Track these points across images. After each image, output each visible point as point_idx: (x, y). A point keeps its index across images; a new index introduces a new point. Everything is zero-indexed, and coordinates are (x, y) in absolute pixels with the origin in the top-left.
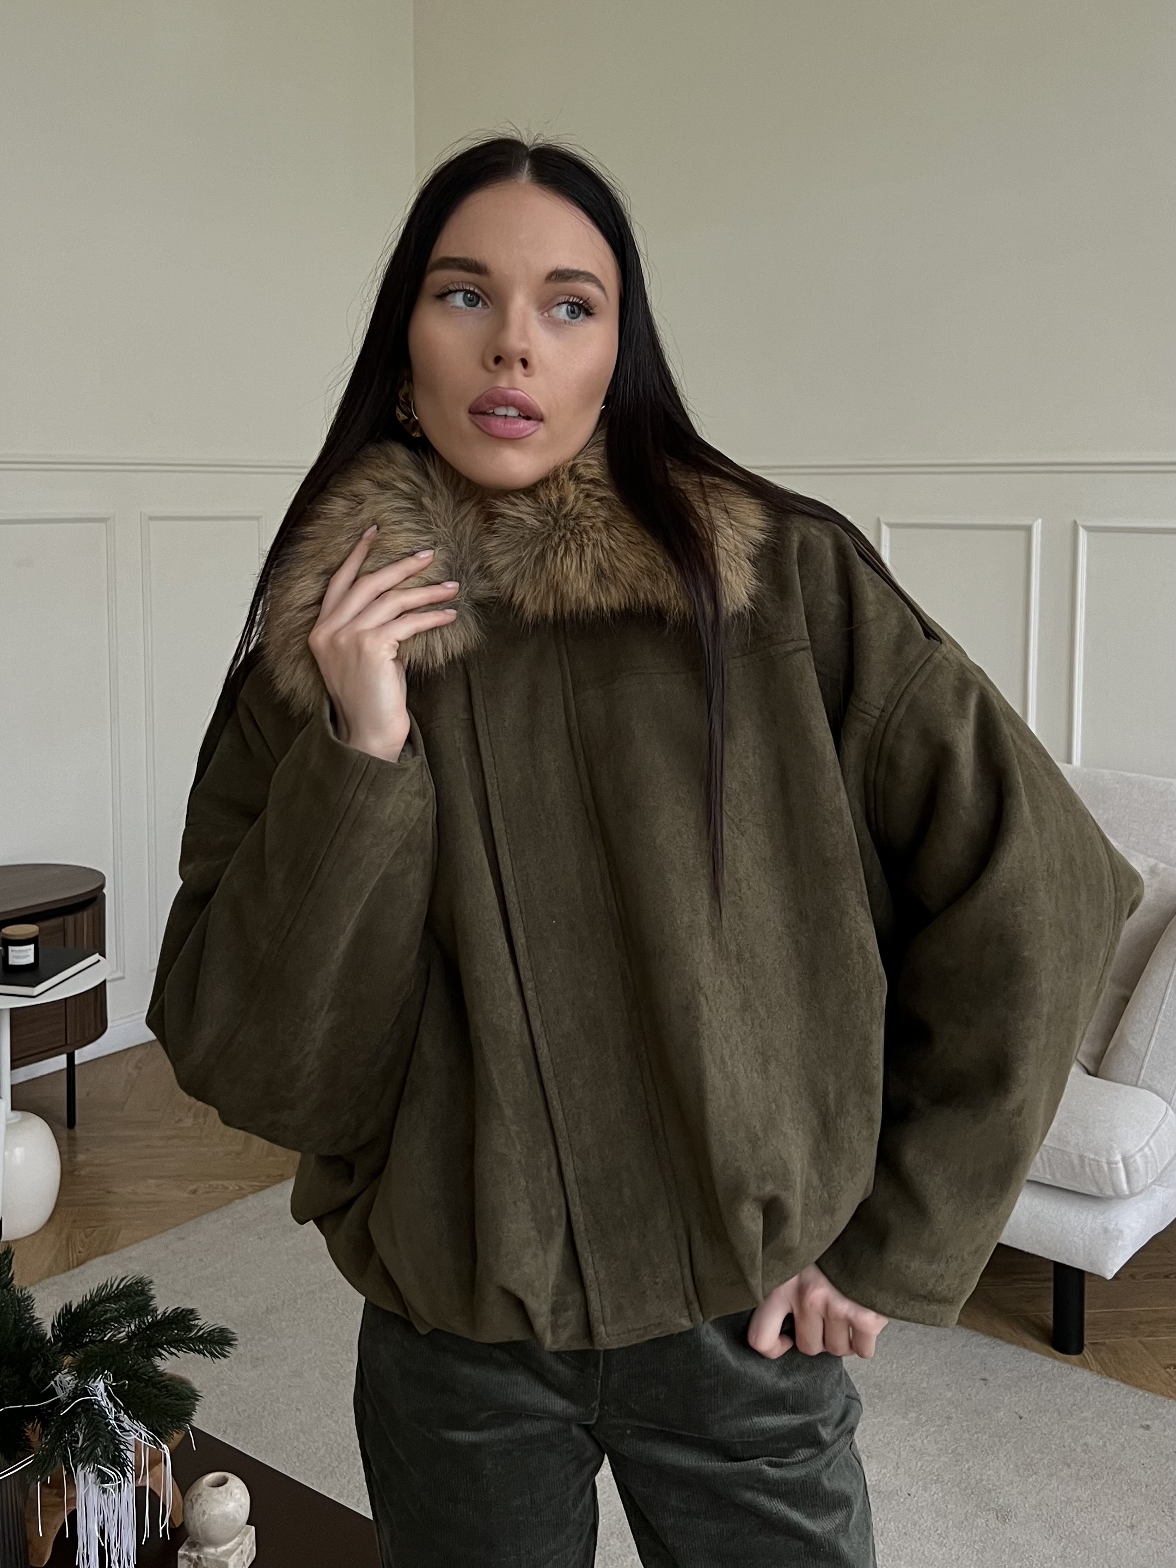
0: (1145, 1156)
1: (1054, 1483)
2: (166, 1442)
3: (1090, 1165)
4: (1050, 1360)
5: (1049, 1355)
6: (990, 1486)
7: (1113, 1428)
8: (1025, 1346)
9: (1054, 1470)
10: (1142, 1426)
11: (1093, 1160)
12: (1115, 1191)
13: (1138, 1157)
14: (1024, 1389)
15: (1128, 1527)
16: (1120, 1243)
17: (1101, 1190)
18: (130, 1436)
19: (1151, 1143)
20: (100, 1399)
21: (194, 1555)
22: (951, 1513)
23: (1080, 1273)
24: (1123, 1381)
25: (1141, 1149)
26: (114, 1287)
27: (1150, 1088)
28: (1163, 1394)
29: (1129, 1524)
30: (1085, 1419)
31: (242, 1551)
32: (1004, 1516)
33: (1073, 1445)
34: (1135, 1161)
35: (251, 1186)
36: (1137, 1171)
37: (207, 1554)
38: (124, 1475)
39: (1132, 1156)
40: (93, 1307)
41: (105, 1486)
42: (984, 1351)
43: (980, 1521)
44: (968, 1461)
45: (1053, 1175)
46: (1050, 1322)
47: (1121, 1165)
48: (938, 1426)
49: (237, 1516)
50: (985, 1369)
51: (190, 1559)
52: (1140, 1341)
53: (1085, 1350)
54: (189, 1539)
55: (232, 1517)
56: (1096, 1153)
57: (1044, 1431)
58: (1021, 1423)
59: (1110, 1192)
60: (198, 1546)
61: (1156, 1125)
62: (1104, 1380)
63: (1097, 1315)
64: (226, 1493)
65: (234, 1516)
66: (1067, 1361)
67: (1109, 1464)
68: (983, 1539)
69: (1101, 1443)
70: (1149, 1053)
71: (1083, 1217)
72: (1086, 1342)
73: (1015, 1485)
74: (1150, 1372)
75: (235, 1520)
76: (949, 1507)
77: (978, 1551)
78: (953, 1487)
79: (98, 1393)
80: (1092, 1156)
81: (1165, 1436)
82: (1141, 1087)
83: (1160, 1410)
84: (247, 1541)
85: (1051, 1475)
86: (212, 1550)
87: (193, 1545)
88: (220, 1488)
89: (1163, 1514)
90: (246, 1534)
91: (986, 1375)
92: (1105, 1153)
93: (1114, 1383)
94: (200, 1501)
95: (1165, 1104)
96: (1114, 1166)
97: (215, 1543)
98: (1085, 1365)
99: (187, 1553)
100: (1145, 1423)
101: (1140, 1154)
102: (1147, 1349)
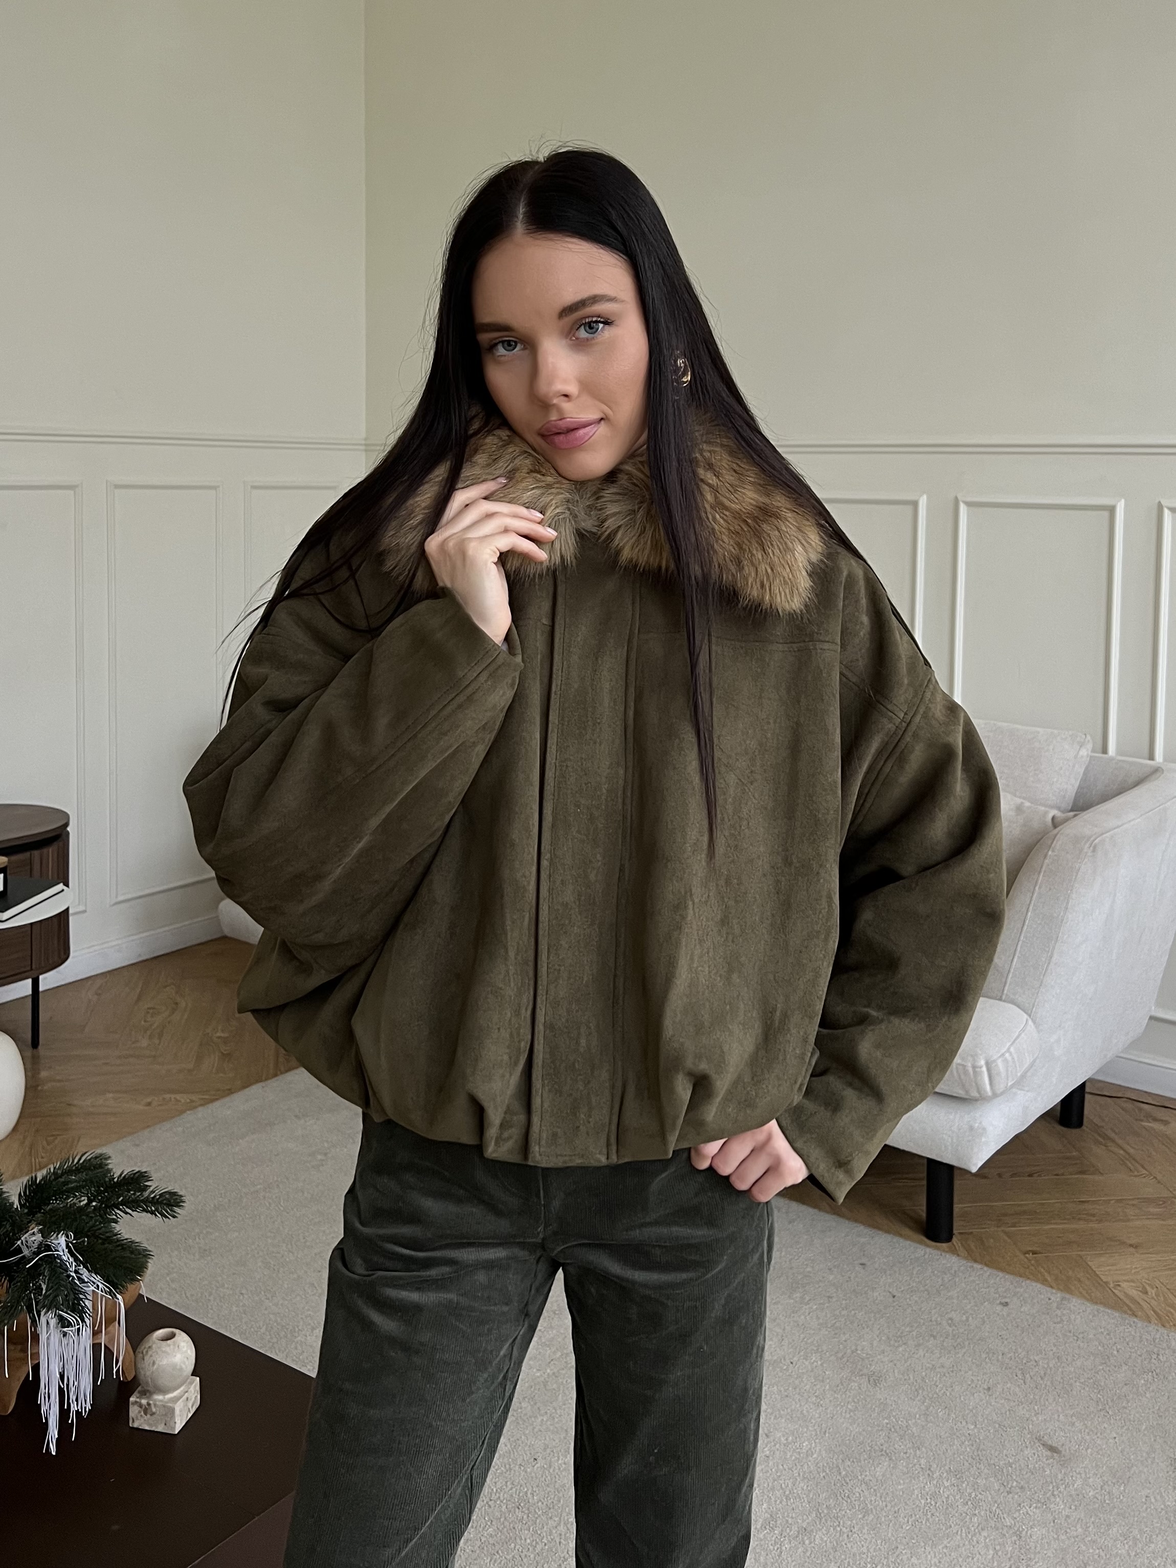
0: (1006, 1061)
1: (921, 1353)
2: (121, 1293)
4: (922, 1247)
5: (920, 1243)
6: (864, 1355)
7: (976, 1305)
8: (901, 1235)
9: (921, 1341)
10: (1001, 1303)
12: (979, 1092)
13: (1000, 1063)
14: (898, 1272)
15: (984, 1389)
16: (983, 1139)
17: (967, 1092)
18: (89, 1287)
19: (1012, 1049)
20: (61, 1253)
21: (144, 1402)
22: (828, 1378)
23: (950, 1168)
24: (987, 1265)
25: (1003, 1055)
26: (76, 1161)
27: (1012, 1002)
28: (1021, 1276)
29: (986, 1387)
30: (951, 1298)
31: (187, 1399)
32: (875, 1380)
33: (939, 1319)
34: (997, 1065)
35: (202, 1099)
36: (999, 1074)
37: (155, 1400)
38: (83, 1321)
39: (994, 1061)
40: (56, 1179)
41: (65, 1329)
42: (863, 1240)
43: (854, 1385)
44: (844, 1333)
46: (924, 1215)
47: (984, 1069)
48: (820, 1304)
49: (184, 1366)
50: (864, 1255)
51: (141, 1406)
52: (1005, 1233)
53: (954, 1239)
54: (139, 1388)
55: (178, 1367)
56: (962, 1060)
57: (914, 1308)
58: (894, 1302)
59: (974, 1094)
60: (148, 1394)
61: (1017, 1034)
62: (969, 1264)
63: (966, 1209)
64: (174, 1345)
65: (181, 1366)
66: (938, 1248)
67: (970, 1336)
68: (856, 1400)
69: (964, 1318)
70: (1012, 971)
71: (951, 1117)
72: (955, 1232)
73: (886, 1354)
74: (1010, 1257)
75: (181, 1369)
76: (827, 1373)
77: (851, 1411)
78: (831, 1356)
79: (60, 1249)
81: (1021, 1312)
82: (1004, 1001)
83: (1018, 1290)
84: (192, 1389)
85: (918, 1345)
86: (160, 1397)
87: (145, 1393)
88: (169, 1342)
89: (1016, 1378)
90: (191, 1383)
91: (864, 1261)
92: (970, 1058)
93: (979, 1266)
94: (150, 1353)
95: (1026, 1016)
96: (978, 1070)
97: (164, 1391)
98: (954, 1251)
99: (138, 1400)
100: (1004, 1300)
101: (1001, 1059)
102: (1009, 1237)
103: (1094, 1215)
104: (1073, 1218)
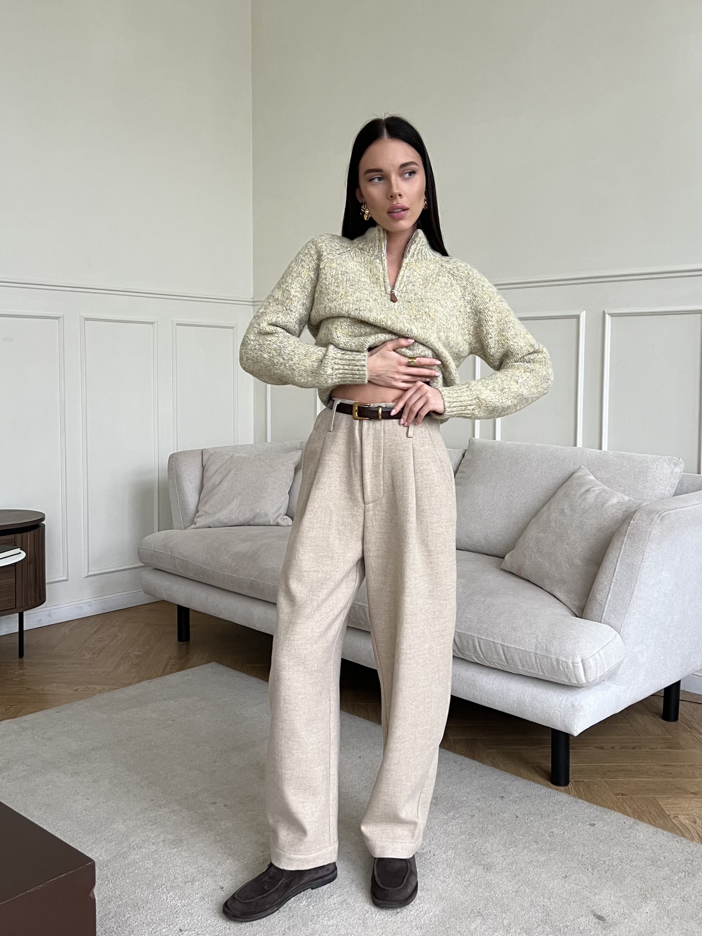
0: (596, 660)
1: (525, 852)
3: (562, 664)
4: (546, 788)
5: (546, 785)
6: (486, 852)
7: (572, 825)
8: (534, 781)
9: (528, 845)
10: (590, 824)
11: (564, 662)
12: (577, 681)
13: (592, 660)
14: (524, 802)
15: (563, 877)
16: (581, 714)
17: (570, 680)
19: (601, 652)
22: (456, 865)
23: (566, 735)
24: (588, 801)
25: (593, 655)
27: (608, 624)
28: (610, 808)
30: (556, 819)
32: (488, 868)
33: (544, 832)
34: (589, 662)
35: (110, 688)
36: (591, 668)
39: (587, 659)
42: (507, 782)
43: (472, 871)
44: (476, 838)
45: (543, 672)
46: (550, 768)
47: (580, 665)
48: (465, 820)
50: (504, 792)
52: (607, 782)
53: (569, 785)
56: (566, 658)
57: (529, 825)
59: (574, 682)
61: (606, 643)
66: (557, 790)
67: (562, 844)
68: (471, 880)
69: (562, 832)
70: (608, 603)
71: (561, 699)
72: (570, 781)
73: (501, 852)
74: (606, 797)
76: (456, 862)
77: (465, 886)
78: (463, 852)
80: (564, 659)
81: (603, 830)
82: (602, 623)
83: (605, 816)
85: (525, 848)
89: (587, 871)
91: (503, 795)
92: (572, 658)
93: (582, 801)
95: (616, 632)
96: (576, 665)
98: (568, 792)
100: (593, 822)
101: (593, 658)
102: (609, 785)
103: (671, 774)
104: (657, 775)
